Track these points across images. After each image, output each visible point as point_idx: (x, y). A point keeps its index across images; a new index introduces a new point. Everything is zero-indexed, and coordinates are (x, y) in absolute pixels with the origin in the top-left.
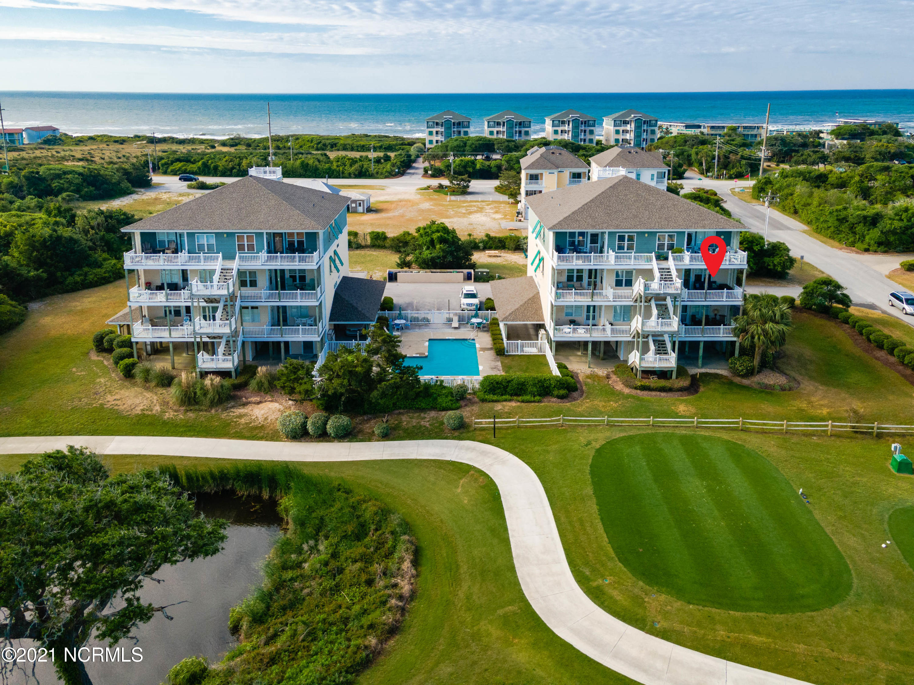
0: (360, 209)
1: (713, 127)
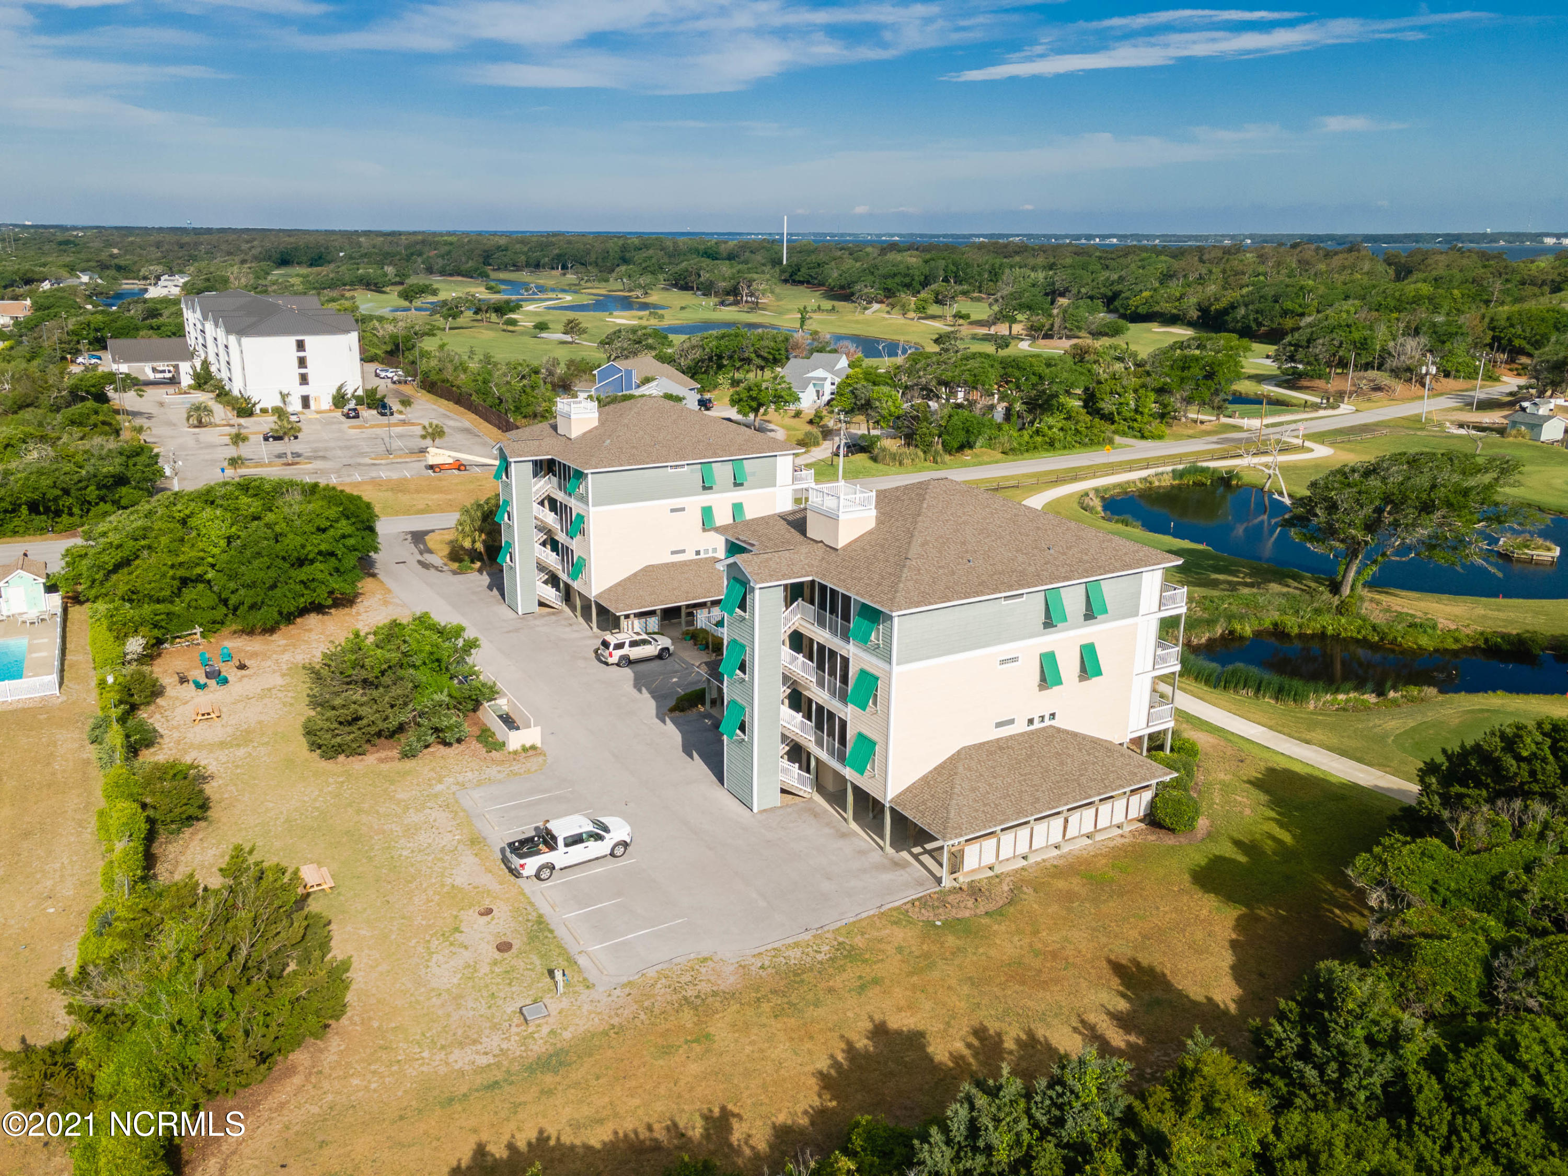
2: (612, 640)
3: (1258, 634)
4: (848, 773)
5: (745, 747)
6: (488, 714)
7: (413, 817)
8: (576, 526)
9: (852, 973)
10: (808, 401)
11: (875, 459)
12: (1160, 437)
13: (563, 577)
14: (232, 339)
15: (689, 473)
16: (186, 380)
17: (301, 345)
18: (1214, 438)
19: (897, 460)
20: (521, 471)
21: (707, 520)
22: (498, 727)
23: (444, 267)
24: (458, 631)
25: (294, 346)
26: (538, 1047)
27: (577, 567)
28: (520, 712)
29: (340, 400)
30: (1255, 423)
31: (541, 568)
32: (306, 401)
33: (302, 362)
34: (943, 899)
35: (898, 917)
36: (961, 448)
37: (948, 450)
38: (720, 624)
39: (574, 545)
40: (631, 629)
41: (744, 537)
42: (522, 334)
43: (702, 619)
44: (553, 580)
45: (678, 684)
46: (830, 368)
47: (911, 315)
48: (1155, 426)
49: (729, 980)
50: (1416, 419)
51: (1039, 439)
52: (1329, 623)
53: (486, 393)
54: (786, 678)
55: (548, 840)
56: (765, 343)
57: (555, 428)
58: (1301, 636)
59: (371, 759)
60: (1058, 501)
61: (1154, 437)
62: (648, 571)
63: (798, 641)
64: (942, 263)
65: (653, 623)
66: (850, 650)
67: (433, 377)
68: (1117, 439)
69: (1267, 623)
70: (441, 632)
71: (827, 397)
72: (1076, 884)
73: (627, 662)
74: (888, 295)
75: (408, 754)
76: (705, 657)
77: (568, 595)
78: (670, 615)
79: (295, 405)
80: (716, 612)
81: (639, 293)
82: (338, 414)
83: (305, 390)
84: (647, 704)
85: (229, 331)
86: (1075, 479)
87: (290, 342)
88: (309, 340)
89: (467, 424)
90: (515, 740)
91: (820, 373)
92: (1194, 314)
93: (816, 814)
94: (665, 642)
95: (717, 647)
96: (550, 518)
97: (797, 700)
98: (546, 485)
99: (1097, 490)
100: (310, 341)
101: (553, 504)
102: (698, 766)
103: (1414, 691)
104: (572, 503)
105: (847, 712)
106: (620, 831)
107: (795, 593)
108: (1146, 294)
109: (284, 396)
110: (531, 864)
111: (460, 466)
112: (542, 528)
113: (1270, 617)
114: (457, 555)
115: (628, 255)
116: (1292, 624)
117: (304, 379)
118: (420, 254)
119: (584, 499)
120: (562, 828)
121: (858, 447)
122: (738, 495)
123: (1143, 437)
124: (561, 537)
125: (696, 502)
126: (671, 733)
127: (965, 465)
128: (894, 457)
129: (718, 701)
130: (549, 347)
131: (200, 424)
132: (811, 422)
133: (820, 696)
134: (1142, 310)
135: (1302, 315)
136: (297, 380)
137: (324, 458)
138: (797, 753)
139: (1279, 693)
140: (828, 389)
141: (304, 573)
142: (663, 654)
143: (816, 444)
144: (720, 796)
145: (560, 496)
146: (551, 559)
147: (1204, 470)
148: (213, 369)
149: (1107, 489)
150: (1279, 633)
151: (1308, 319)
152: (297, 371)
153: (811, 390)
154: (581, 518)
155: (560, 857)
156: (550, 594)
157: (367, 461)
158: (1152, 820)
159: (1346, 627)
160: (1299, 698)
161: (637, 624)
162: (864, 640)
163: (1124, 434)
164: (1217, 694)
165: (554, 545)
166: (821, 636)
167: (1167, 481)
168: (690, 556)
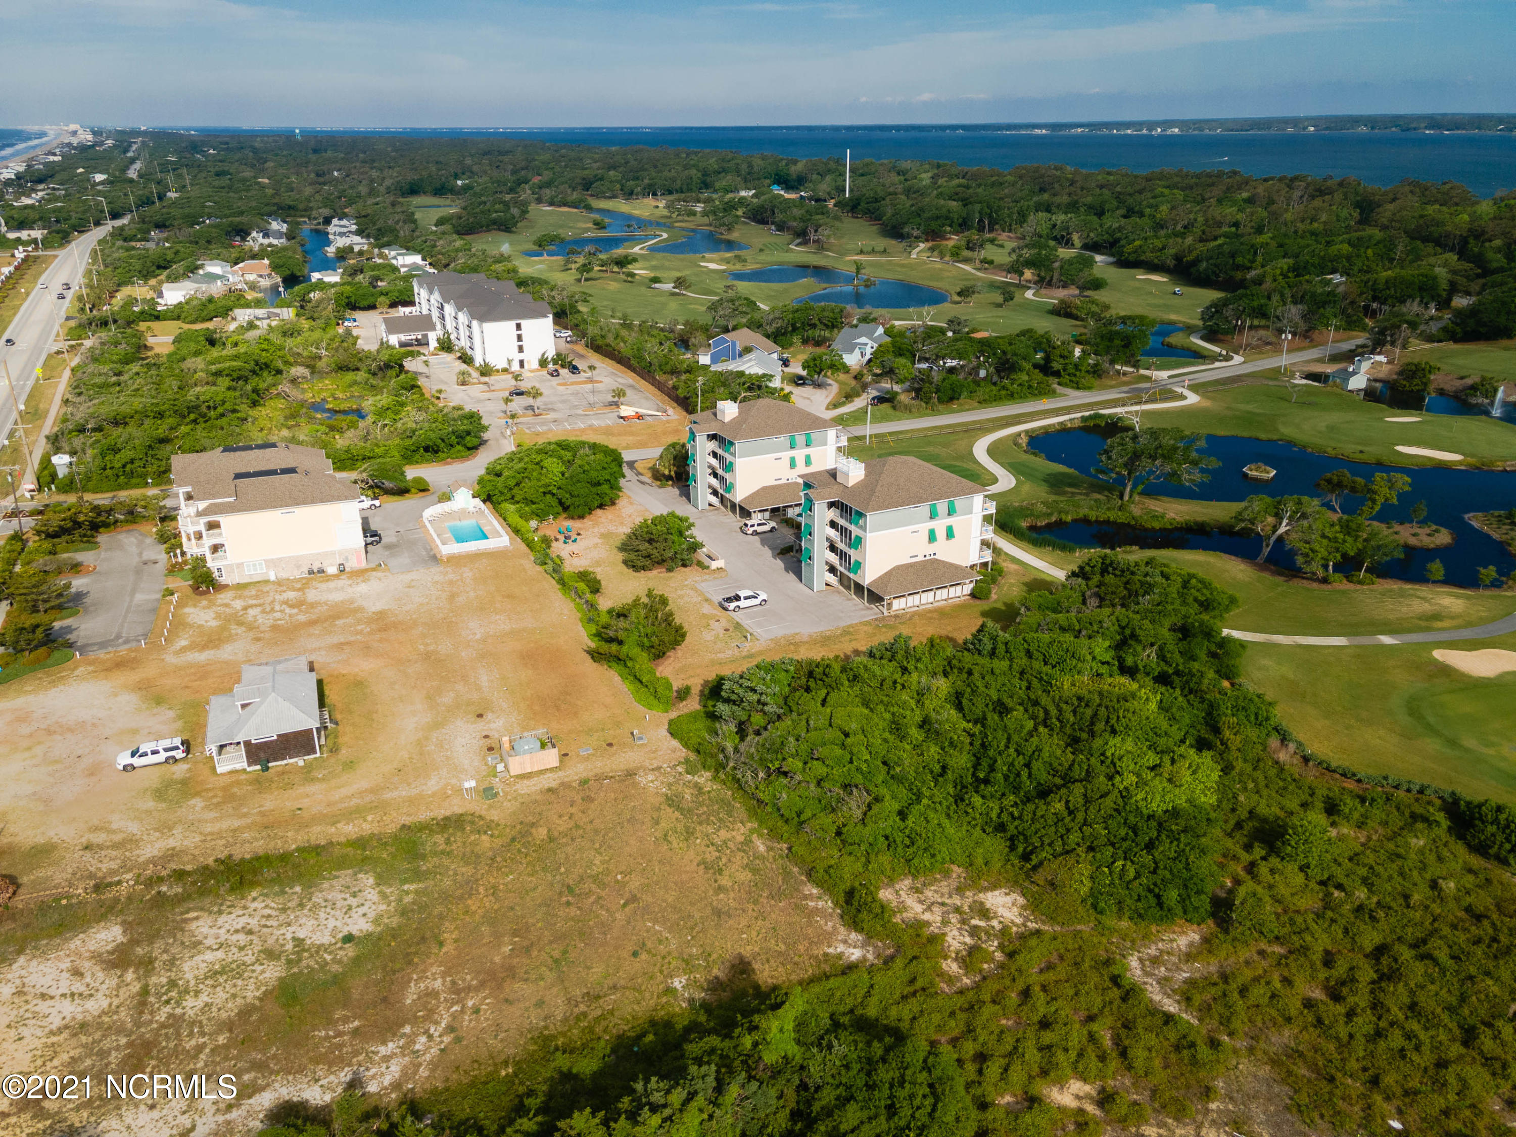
2: (749, 523)
3: (1075, 521)
4: (851, 576)
5: (811, 566)
6: (701, 554)
7: (680, 592)
8: (729, 467)
9: (847, 638)
10: (853, 360)
11: (894, 408)
12: (1089, 388)
13: (721, 491)
14: (475, 323)
15: (783, 439)
16: (433, 344)
17: (519, 327)
18: (1125, 389)
19: (908, 409)
20: (701, 439)
21: (793, 464)
22: (706, 561)
23: (552, 198)
24: (687, 519)
25: (514, 327)
26: (745, 653)
27: (729, 488)
28: (714, 552)
29: (543, 363)
30: (1164, 374)
31: (710, 487)
32: (522, 363)
33: (520, 338)
34: (884, 618)
35: (867, 623)
36: (951, 399)
37: (940, 401)
38: (800, 515)
39: (727, 476)
40: (756, 518)
41: (811, 480)
42: (641, 284)
43: (791, 513)
44: (715, 493)
45: (781, 543)
46: (870, 336)
47: (947, 258)
48: (1090, 380)
49: (805, 639)
50: (1277, 370)
51: (1003, 392)
52: (1112, 516)
53: (640, 358)
54: (828, 539)
55: (737, 598)
56: (826, 314)
57: (715, 415)
58: (1097, 521)
59: (655, 572)
60: (1000, 440)
61: (1085, 388)
62: (765, 489)
63: (833, 524)
64: (978, 207)
65: (767, 515)
66: (852, 528)
67: (600, 342)
68: (1059, 389)
69: (1081, 515)
70: (681, 519)
71: (868, 357)
72: (935, 615)
73: (755, 533)
74: (933, 235)
75: (670, 570)
76: (791, 531)
77: (722, 499)
78: (774, 511)
79: (516, 367)
80: (798, 510)
81: (723, 229)
82: (544, 372)
83: (521, 356)
84: (767, 553)
85: (473, 316)
86: (1019, 423)
87: (512, 324)
89: (631, 381)
90: (714, 565)
91: (863, 340)
92: (1171, 263)
93: (839, 592)
94: (773, 524)
95: (798, 526)
96: (714, 462)
97: (833, 548)
98: (712, 445)
99: (1027, 432)
100: (524, 323)
101: (715, 455)
102: (792, 577)
103: (1128, 548)
104: (726, 455)
105: (851, 552)
106: (763, 596)
107: (831, 505)
108: (1137, 243)
109: (510, 362)
110: (732, 606)
111: (639, 417)
112: (711, 467)
113: (1083, 512)
114: (658, 477)
115: (708, 179)
116: (1093, 515)
117: (521, 349)
118: (526, 182)
119: (733, 455)
120: (743, 594)
121: (884, 399)
122: (808, 451)
123: (1078, 388)
124: (720, 472)
125: (787, 455)
126: (779, 564)
127: (953, 412)
128: (906, 407)
129: (800, 550)
130: (662, 299)
131: (463, 383)
132: (855, 378)
133: (841, 546)
134: (1132, 258)
135: (1249, 269)
136: (517, 349)
137: (553, 410)
138: (832, 570)
139: (1063, 548)
140: (869, 351)
141: (599, 489)
142: (773, 530)
143: (858, 395)
144: (801, 587)
145: (719, 451)
146: (715, 482)
147: (1102, 416)
148: (453, 337)
149: (1033, 430)
150: (1086, 521)
151: (1253, 273)
152: (516, 344)
153: (857, 352)
154: (731, 464)
155: (742, 603)
156: (714, 500)
157: (580, 412)
158: (973, 595)
159: (1122, 517)
160: (1071, 550)
161: (760, 515)
162: (857, 524)
163: (1065, 385)
164: (1036, 550)
165: (715, 475)
166: (842, 522)
167: (1077, 424)
168: (784, 481)
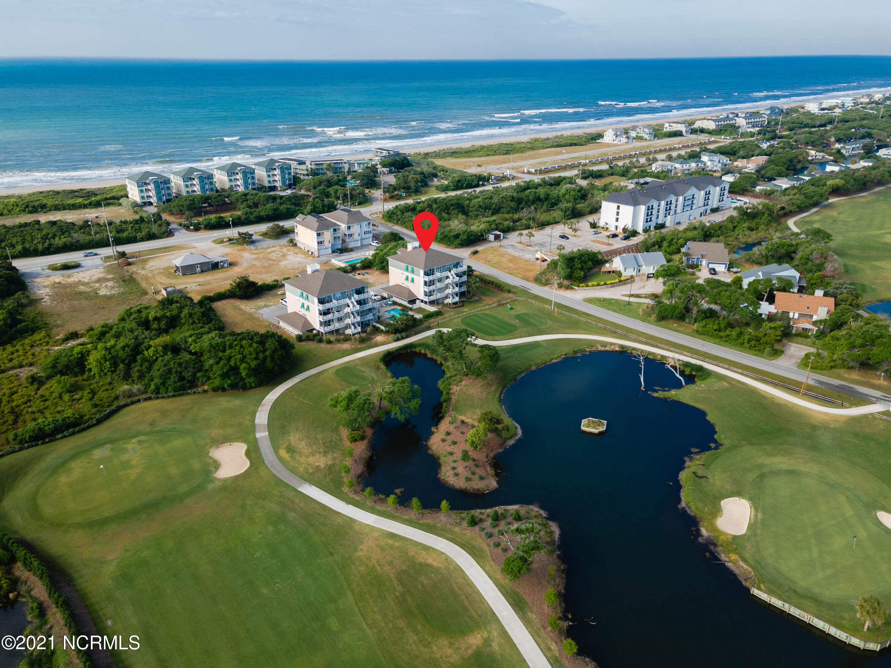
0: (226, 265)
1: (316, 164)
17: (618, 207)
25: (616, 207)
32: (616, 228)
33: (618, 213)
83: (617, 224)
87: (615, 205)
88: (622, 206)
109: (606, 224)
117: (617, 220)
136: (615, 219)
152: (615, 216)
